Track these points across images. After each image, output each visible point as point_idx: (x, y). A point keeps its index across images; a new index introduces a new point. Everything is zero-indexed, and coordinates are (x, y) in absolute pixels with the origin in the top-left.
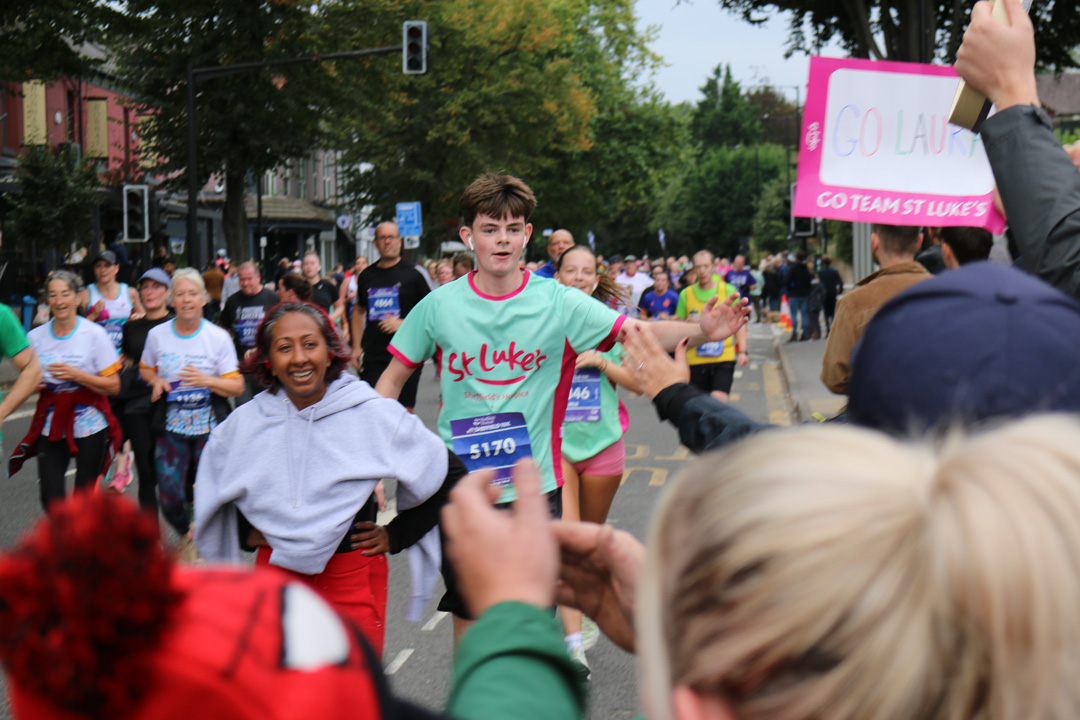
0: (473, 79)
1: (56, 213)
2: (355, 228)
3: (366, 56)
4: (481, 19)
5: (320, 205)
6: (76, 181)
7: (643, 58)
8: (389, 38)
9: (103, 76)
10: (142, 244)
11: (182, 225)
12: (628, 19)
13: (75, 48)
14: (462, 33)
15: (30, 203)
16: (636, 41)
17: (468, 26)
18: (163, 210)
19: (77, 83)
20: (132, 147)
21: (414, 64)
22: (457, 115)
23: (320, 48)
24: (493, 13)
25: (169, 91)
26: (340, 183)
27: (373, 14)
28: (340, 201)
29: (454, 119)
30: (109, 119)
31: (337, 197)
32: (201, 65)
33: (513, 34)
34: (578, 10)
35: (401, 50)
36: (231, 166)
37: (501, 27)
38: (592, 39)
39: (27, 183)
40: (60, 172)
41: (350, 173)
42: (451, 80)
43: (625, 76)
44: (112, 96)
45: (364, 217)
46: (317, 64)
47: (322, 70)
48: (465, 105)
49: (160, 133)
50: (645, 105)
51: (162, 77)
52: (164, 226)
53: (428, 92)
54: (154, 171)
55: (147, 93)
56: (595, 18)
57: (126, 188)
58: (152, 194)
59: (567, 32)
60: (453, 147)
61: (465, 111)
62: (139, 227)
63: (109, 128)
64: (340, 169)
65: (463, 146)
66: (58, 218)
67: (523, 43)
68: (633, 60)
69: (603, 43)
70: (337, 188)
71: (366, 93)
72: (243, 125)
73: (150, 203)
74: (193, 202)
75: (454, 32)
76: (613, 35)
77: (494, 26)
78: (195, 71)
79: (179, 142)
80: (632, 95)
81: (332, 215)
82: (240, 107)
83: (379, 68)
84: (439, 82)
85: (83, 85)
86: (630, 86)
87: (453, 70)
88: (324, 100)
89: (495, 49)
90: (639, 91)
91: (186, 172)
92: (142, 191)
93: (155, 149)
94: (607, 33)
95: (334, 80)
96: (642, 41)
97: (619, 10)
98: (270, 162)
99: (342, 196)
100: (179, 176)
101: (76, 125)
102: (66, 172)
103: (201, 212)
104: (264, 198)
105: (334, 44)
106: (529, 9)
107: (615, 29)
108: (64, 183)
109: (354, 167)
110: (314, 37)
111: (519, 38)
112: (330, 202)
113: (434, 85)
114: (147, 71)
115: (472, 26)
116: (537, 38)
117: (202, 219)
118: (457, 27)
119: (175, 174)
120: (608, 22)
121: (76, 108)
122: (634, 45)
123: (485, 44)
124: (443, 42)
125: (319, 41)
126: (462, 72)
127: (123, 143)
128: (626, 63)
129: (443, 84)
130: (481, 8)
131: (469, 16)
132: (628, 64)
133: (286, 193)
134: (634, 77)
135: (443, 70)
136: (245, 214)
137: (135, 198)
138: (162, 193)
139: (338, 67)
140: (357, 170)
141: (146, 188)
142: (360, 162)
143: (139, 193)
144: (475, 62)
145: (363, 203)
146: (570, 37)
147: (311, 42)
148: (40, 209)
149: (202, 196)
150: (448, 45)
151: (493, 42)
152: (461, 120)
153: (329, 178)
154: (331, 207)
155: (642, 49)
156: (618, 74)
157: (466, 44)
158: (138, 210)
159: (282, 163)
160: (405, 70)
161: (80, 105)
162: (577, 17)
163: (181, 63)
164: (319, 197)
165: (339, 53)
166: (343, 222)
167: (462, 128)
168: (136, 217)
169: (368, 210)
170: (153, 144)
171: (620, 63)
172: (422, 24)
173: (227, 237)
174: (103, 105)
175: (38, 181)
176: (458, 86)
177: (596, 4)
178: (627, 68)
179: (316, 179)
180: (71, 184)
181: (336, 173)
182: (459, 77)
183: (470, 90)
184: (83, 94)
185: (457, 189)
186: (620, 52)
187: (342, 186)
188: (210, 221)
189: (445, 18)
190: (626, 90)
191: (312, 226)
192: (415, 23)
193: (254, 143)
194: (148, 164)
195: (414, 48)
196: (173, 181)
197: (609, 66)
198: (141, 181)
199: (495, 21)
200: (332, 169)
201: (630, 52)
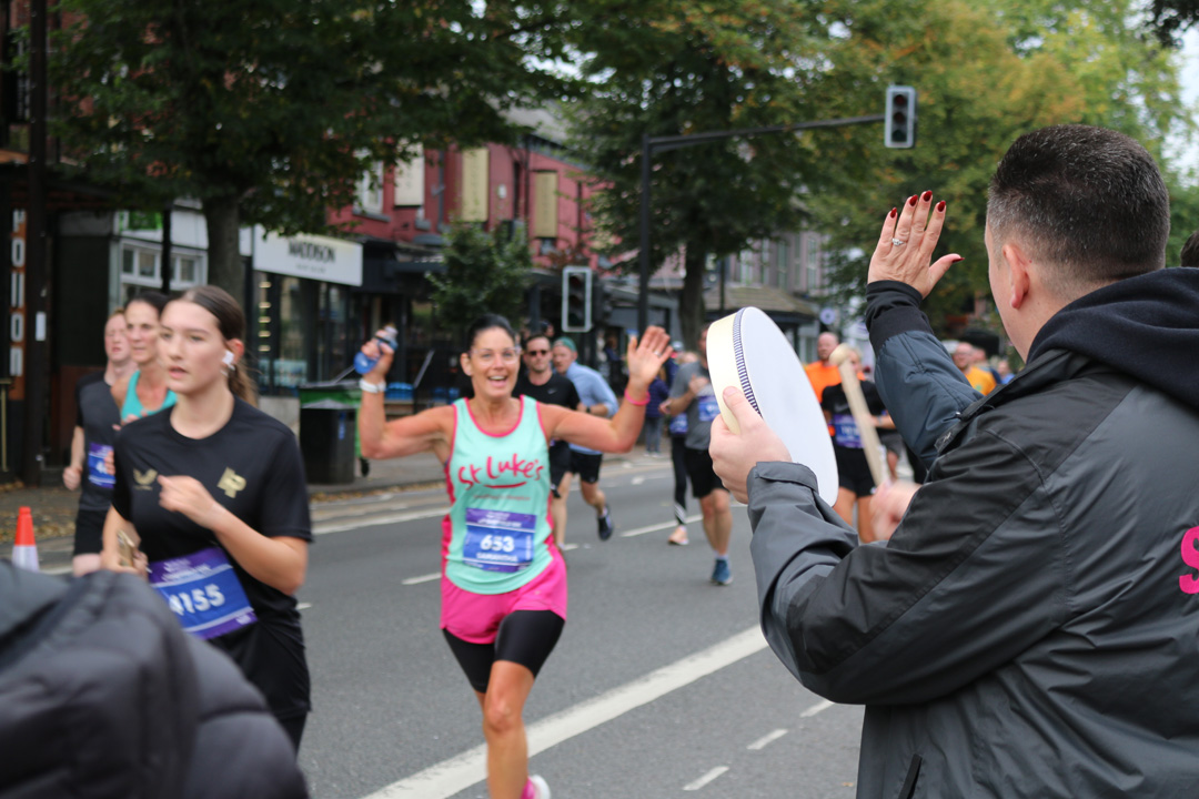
0: (981, 156)
1: (483, 296)
2: (842, 323)
3: (846, 126)
4: (993, 86)
5: (802, 296)
6: (507, 261)
7: (1188, 135)
8: (873, 105)
9: (554, 145)
10: (583, 334)
11: (634, 314)
12: (1173, 87)
13: (502, 113)
14: (970, 102)
15: (454, 285)
16: (1182, 114)
17: (977, 94)
18: (607, 296)
19: (524, 153)
20: (584, 225)
21: (898, 136)
22: (962, 196)
23: (795, 118)
24: (1007, 79)
25: (623, 163)
26: (827, 271)
27: (854, 78)
28: (826, 292)
29: (957, 202)
30: (558, 193)
31: (822, 287)
32: (660, 134)
33: (1030, 104)
34: (1113, 77)
35: (882, 121)
36: (689, 250)
37: (1016, 95)
38: (1130, 110)
39: (452, 262)
40: (488, 251)
41: (837, 261)
42: (955, 157)
43: (1167, 154)
44: (561, 167)
45: (852, 311)
46: (789, 135)
47: (796, 142)
48: (972, 185)
49: (610, 210)
50: (1192, 188)
51: (616, 147)
52: (607, 315)
53: (928, 169)
54: (601, 252)
55: (598, 165)
56: (1133, 86)
57: (568, 270)
58: (595, 279)
59: (1099, 102)
60: (956, 232)
61: (971, 192)
62: (579, 314)
63: (559, 205)
64: (827, 256)
65: (968, 232)
66: (485, 302)
67: (1041, 115)
68: (1177, 135)
69: (1143, 114)
70: (823, 277)
71: (846, 168)
72: (703, 203)
73: (594, 290)
74: (644, 289)
75: (960, 101)
76: (1154, 106)
77: (1008, 95)
78: (653, 141)
79: (632, 221)
80: (1174, 176)
81: (814, 308)
82: (700, 183)
83: (861, 140)
84: (942, 158)
85: (532, 156)
86: (1172, 167)
87: (960, 145)
88: (798, 176)
89: (1008, 121)
90: (1185, 171)
91: (639, 254)
92: (584, 274)
93: (606, 227)
94: (1148, 104)
95: (809, 153)
96: (1189, 113)
97: (1162, 77)
98: (733, 244)
99: (830, 285)
100: (632, 260)
101: (522, 201)
102: (494, 252)
103: (653, 300)
104: (731, 285)
105: (810, 112)
106: (1051, 76)
107: (1158, 100)
108: (491, 264)
109: (843, 253)
110: (787, 105)
111: (1037, 108)
112: (814, 293)
113: (934, 160)
114: (601, 140)
115: (983, 94)
116: (1058, 109)
117: (657, 308)
118: (966, 95)
119: (628, 256)
120: (1149, 90)
121: (522, 182)
122: (1179, 117)
123: (995, 113)
124: (949, 112)
125: (793, 110)
126: (970, 146)
127: (574, 222)
128: (1170, 139)
129: (947, 161)
130: (996, 73)
131: (979, 83)
132: (1173, 141)
133: (761, 281)
134: (1179, 155)
135: (947, 144)
136: (702, 304)
137: (576, 283)
138: (607, 277)
139: (816, 139)
140: (845, 258)
141: (588, 271)
142: (849, 248)
143: (580, 277)
144: (985, 136)
145: (849, 294)
146: (1102, 108)
147: (782, 110)
148: (465, 292)
149: (653, 284)
150: (954, 116)
151: (1006, 113)
152: (967, 202)
153: (813, 266)
154: (815, 300)
155: (1190, 123)
156: (1158, 153)
157: (975, 115)
158: (579, 295)
159: (748, 247)
160: (888, 142)
161: (527, 179)
162: (1110, 85)
163: (638, 131)
164: (801, 287)
165: (816, 123)
166: (828, 316)
167: (967, 210)
168: (576, 303)
169: (855, 302)
170: (602, 223)
171: (1161, 139)
172: (908, 91)
173: (683, 328)
174: (552, 178)
175: (465, 260)
176: (963, 162)
177: (1136, 69)
178: (1170, 145)
179: (798, 268)
180: (501, 264)
181: (822, 260)
182: (964, 151)
183: (978, 166)
184: (532, 165)
185: (959, 280)
186: (1163, 125)
187: (830, 275)
188: (667, 311)
189: (951, 84)
190: (1169, 171)
191: (790, 320)
192: (901, 90)
193: (714, 223)
194: (597, 244)
195: (899, 118)
196: (623, 265)
197: (1149, 142)
198: (585, 262)
199: (1010, 88)
200: (818, 255)
201: (1175, 126)
